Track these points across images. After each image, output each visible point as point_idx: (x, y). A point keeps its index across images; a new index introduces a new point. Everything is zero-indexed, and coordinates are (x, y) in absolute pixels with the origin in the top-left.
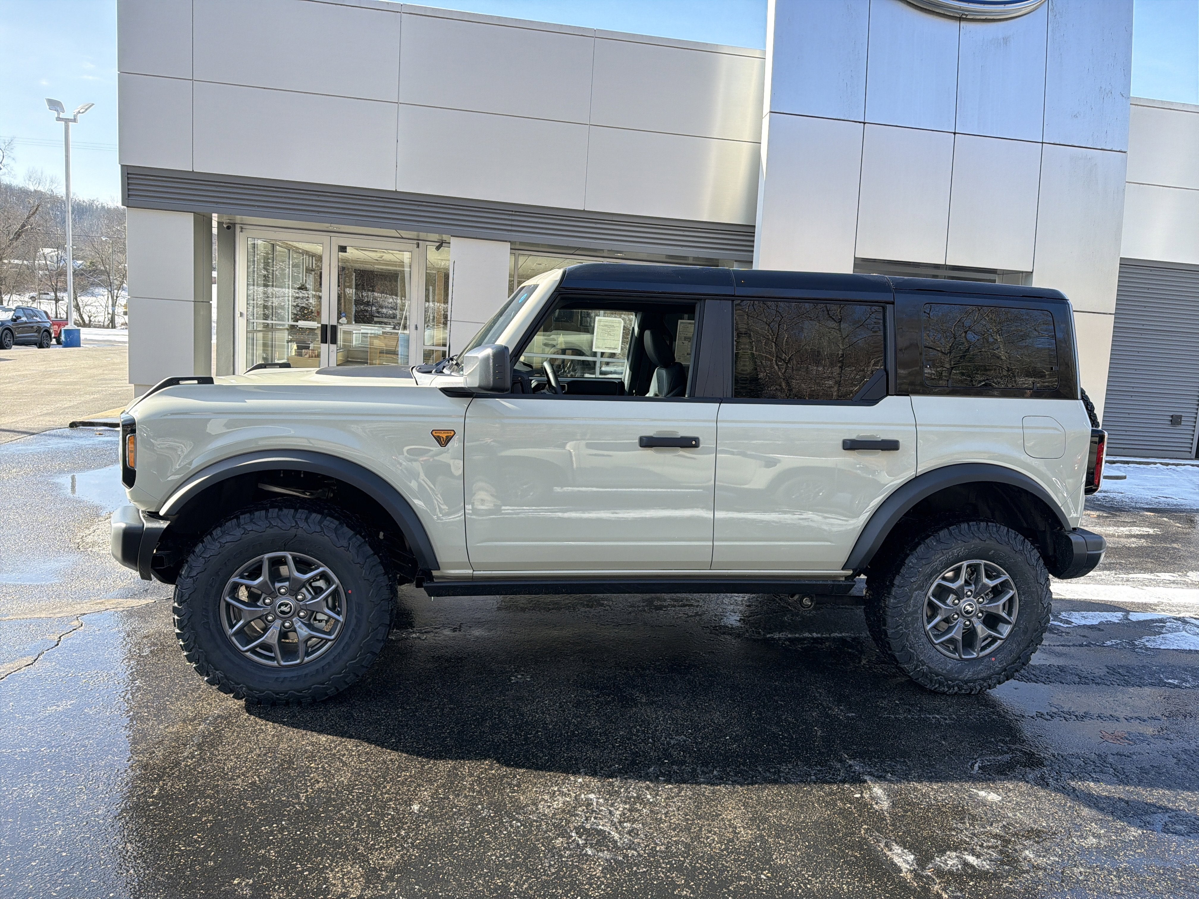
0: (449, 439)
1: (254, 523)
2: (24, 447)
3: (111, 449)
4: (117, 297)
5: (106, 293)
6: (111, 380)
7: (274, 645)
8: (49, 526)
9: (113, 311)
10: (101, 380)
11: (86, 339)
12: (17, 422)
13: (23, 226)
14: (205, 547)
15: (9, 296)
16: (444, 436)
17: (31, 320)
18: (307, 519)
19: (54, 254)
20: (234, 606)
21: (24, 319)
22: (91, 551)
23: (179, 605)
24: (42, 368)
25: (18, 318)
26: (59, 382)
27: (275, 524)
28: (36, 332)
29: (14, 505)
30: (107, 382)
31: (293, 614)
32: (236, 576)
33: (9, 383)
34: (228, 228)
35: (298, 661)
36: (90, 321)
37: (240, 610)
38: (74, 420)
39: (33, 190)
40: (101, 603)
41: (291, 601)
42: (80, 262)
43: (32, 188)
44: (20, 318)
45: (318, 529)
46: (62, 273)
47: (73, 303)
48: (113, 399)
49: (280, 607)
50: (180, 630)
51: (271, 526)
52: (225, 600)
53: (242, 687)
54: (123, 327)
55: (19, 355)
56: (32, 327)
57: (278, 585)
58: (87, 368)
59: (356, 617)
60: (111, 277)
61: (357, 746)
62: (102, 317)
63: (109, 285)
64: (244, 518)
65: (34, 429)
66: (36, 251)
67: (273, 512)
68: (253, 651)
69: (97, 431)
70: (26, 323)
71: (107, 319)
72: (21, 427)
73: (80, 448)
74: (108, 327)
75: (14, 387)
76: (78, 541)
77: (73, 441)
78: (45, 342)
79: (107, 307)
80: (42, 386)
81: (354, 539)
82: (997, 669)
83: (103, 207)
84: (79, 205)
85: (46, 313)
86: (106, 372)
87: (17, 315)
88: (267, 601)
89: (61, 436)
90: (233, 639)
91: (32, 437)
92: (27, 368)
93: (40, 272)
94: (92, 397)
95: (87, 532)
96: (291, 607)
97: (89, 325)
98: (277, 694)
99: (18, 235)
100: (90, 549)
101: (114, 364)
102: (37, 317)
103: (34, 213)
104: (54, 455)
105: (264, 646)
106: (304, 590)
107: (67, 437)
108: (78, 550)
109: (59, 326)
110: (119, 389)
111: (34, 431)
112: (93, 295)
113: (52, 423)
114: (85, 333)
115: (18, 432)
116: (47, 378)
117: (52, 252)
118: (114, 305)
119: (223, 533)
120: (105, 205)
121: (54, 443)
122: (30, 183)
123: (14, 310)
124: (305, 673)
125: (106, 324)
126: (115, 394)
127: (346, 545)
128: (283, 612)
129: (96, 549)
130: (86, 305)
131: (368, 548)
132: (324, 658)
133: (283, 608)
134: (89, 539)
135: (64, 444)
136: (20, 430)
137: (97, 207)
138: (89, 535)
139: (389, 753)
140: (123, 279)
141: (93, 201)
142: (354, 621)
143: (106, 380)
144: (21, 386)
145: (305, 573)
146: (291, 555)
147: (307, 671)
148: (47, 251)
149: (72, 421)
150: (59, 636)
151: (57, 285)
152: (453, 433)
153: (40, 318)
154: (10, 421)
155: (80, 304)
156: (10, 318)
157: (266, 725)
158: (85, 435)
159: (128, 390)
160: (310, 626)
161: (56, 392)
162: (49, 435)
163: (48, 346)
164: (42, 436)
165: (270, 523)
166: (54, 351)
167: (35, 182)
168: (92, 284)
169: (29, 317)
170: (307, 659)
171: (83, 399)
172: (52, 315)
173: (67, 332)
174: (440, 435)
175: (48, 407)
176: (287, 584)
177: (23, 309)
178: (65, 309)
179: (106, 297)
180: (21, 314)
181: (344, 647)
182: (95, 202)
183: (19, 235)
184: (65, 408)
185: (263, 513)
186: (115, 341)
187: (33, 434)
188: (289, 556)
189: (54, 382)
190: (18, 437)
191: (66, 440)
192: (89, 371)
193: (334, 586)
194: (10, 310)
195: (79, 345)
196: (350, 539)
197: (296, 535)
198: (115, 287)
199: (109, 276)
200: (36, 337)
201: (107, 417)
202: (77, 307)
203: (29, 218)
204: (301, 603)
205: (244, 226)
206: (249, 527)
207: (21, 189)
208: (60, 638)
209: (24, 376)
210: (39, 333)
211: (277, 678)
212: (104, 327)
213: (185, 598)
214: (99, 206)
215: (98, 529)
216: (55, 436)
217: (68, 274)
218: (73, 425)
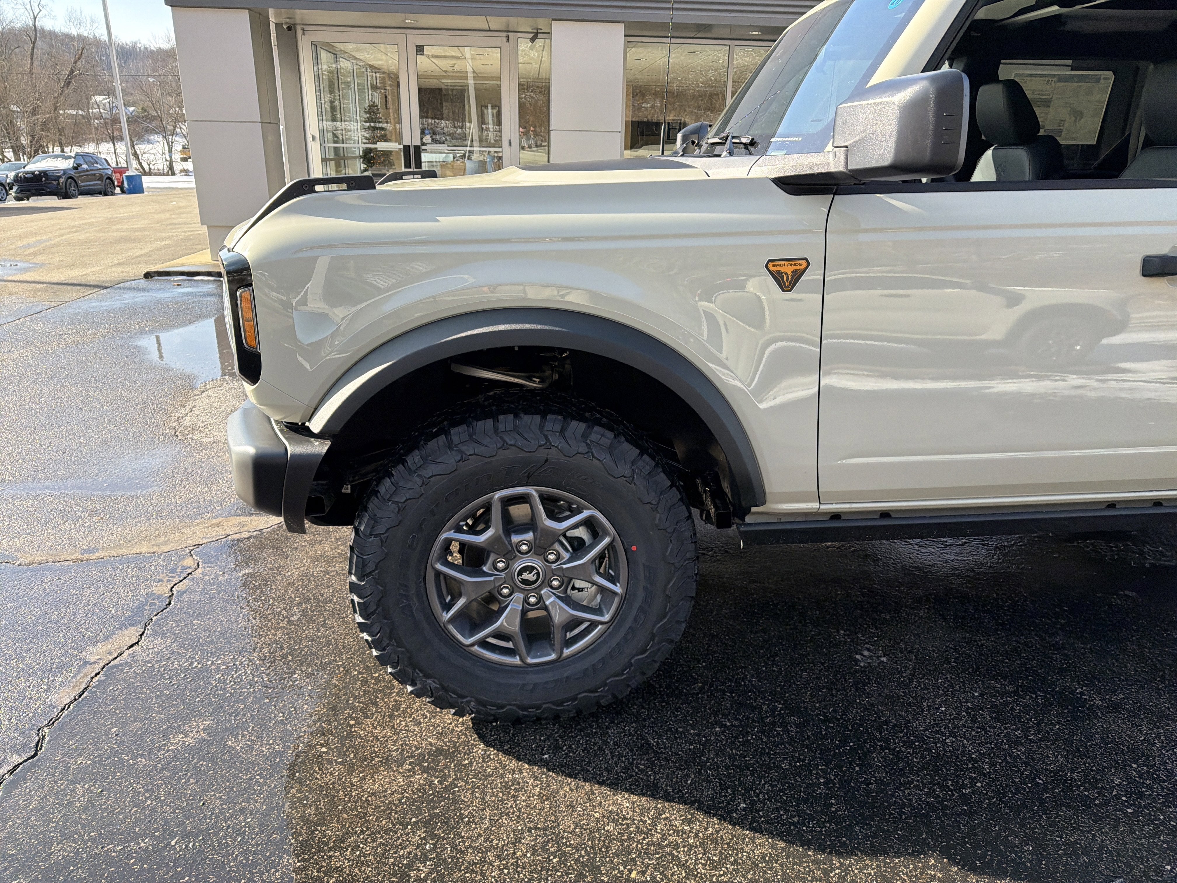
0: (797, 276)
1: (477, 442)
2: (97, 304)
3: (193, 302)
4: (172, 143)
5: (161, 139)
6: (180, 224)
7: (515, 633)
8: (136, 405)
9: (171, 157)
10: (170, 224)
11: (149, 188)
12: (87, 274)
13: (72, 72)
14: (395, 485)
15: (70, 147)
16: (789, 270)
17: (92, 168)
18: (562, 431)
19: (106, 101)
20: (446, 576)
21: (85, 166)
22: (192, 438)
23: (359, 579)
24: (109, 215)
25: (79, 165)
26: (127, 229)
27: (512, 443)
28: (98, 180)
29: (92, 377)
30: (177, 226)
31: (543, 583)
32: (450, 530)
33: (76, 232)
34: (289, 29)
35: (553, 656)
36: (150, 169)
37: (460, 582)
38: (148, 270)
39: (76, 35)
40: (218, 525)
41: (537, 563)
42: (132, 109)
43: (74, 32)
44: (81, 165)
45: (583, 448)
46: (116, 120)
47: (131, 152)
48: (185, 245)
49: (520, 573)
50: (363, 618)
51: (505, 446)
52: (434, 568)
53: (469, 702)
54: (182, 174)
55: (84, 204)
56: (94, 175)
57: (515, 539)
58: (154, 213)
59: (645, 588)
60: (164, 123)
61: (690, 822)
62: (161, 165)
63: (162, 131)
64: (458, 433)
65: (106, 282)
66: (88, 98)
67: (506, 421)
68: (483, 643)
69: (174, 281)
70: (87, 170)
71: (165, 167)
72: (92, 279)
73: (159, 302)
74: (168, 175)
75: (82, 236)
76: (174, 424)
77: (150, 294)
78: (109, 190)
79: (164, 153)
80: (110, 234)
81: (640, 463)
83: (146, 48)
84: (122, 48)
85: (106, 160)
86: (173, 216)
87: (78, 162)
88: (501, 565)
89: (137, 289)
90: (451, 627)
91: (105, 291)
92: (93, 215)
93: (96, 121)
94: (163, 243)
95: (183, 411)
96: (538, 574)
97: (150, 174)
98: (525, 709)
99: (68, 84)
100: (190, 436)
101: (180, 208)
102: (97, 163)
103: (79, 58)
104: (132, 312)
105: (499, 635)
106: (557, 546)
107: (144, 290)
108: (175, 438)
109: (121, 173)
110: (189, 233)
111: (107, 285)
112: (149, 142)
113: (125, 274)
114: (147, 181)
115: (90, 286)
116: (115, 225)
117: (104, 99)
118: (170, 151)
119: (425, 459)
120: (148, 46)
121: (129, 298)
122: (71, 24)
123: (74, 158)
124: (566, 674)
125: (166, 171)
126: (187, 239)
127: (628, 472)
128: (525, 582)
129: (197, 436)
130: (144, 153)
131: (663, 476)
132: (593, 651)
133: (526, 576)
134: (187, 422)
135: (140, 298)
136: (91, 283)
137: (140, 48)
138: (186, 415)
139: (753, 840)
140: (175, 123)
141: (136, 43)
142: (641, 595)
143: (175, 224)
144: (88, 234)
145: (560, 520)
146: (537, 491)
147: (567, 672)
148: (99, 98)
149: (146, 271)
150: (169, 587)
151: (113, 133)
152: (804, 263)
153: (101, 165)
154: (81, 274)
155: (138, 152)
156: (71, 166)
157: (521, 771)
158: (163, 287)
159: (199, 234)
160: (567, 600)
161: (126, 240)
162: (124, 288)
163: (113, 194)
164: (115, 289)
165: (504, 441)
166: (118, 199)
167: (76, 23)
168: (147, 131)
169: (90, 164)
170: (567, 652)
171: (154, 246)
172: (114, 165)
173: (129, 178)
174: (783, 269)
175: (119, 257)
176: (530, 536)
177: (82, 155)
178: (125, 158)
179: (162, 143)
180: (81, 161)
181: (626, 635)
182: (138, 44)
183: (70, 83)
184: (137, 257)
185: (490, 422)
186: (177, 188)
187: (106, 288)
188: (532, 491)
189: (122, 229)
190: (90, 292)
191: (142, 294)
192: (156, 216)
193: (607, 540)
194: (70, 157)
195: (143, 192)
196: (633, 463)
197: (547, 460)
198: (169, 133)
199: (161, 121)
200: (100, 185)
201: (182, 265)
202: (135, 155)
203: (75, 62)
204: (554, 566)
205: (306, 28)
206: (469, 449)
207: (65, 34)
208: (171, 590)
209: (91, 224)
210: (102, 181)
211: (524, 685)
212: (164, 174)
213: (368, 570)
214: (142, 48)
215: (195, 406)
216: (130, 289)
217: (122, 120)
218: (148, 276)
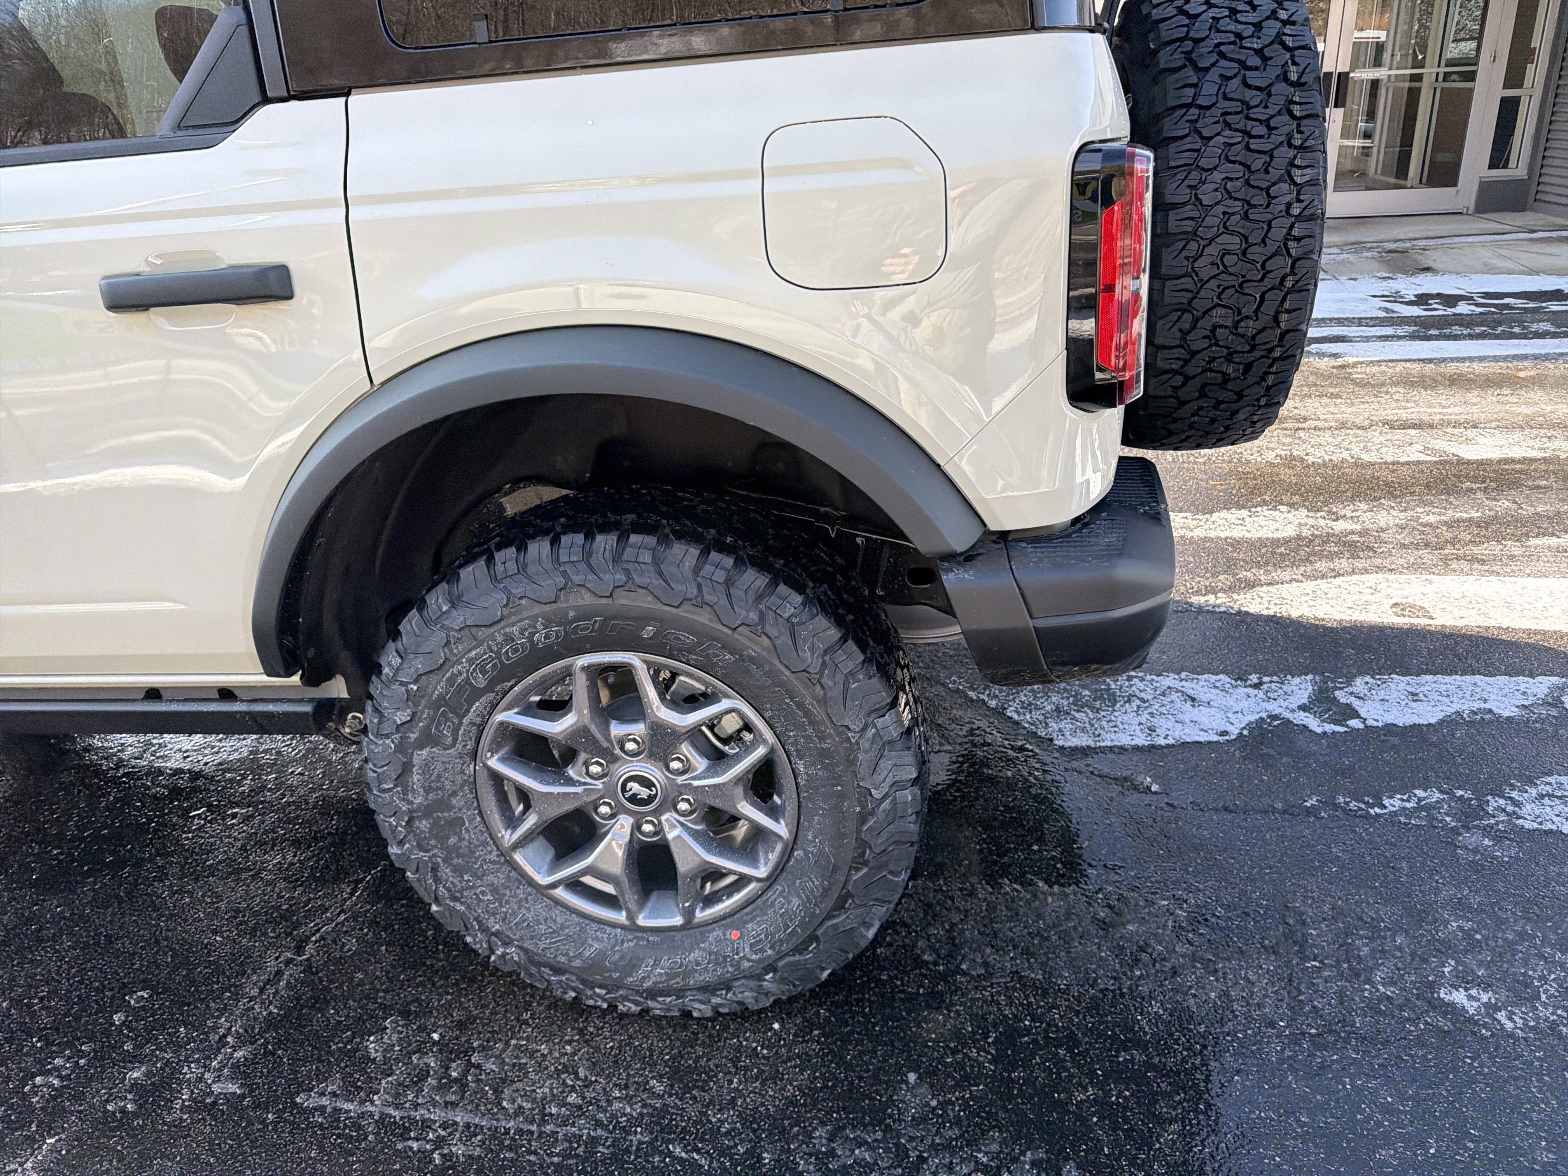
82: (746, 964)
